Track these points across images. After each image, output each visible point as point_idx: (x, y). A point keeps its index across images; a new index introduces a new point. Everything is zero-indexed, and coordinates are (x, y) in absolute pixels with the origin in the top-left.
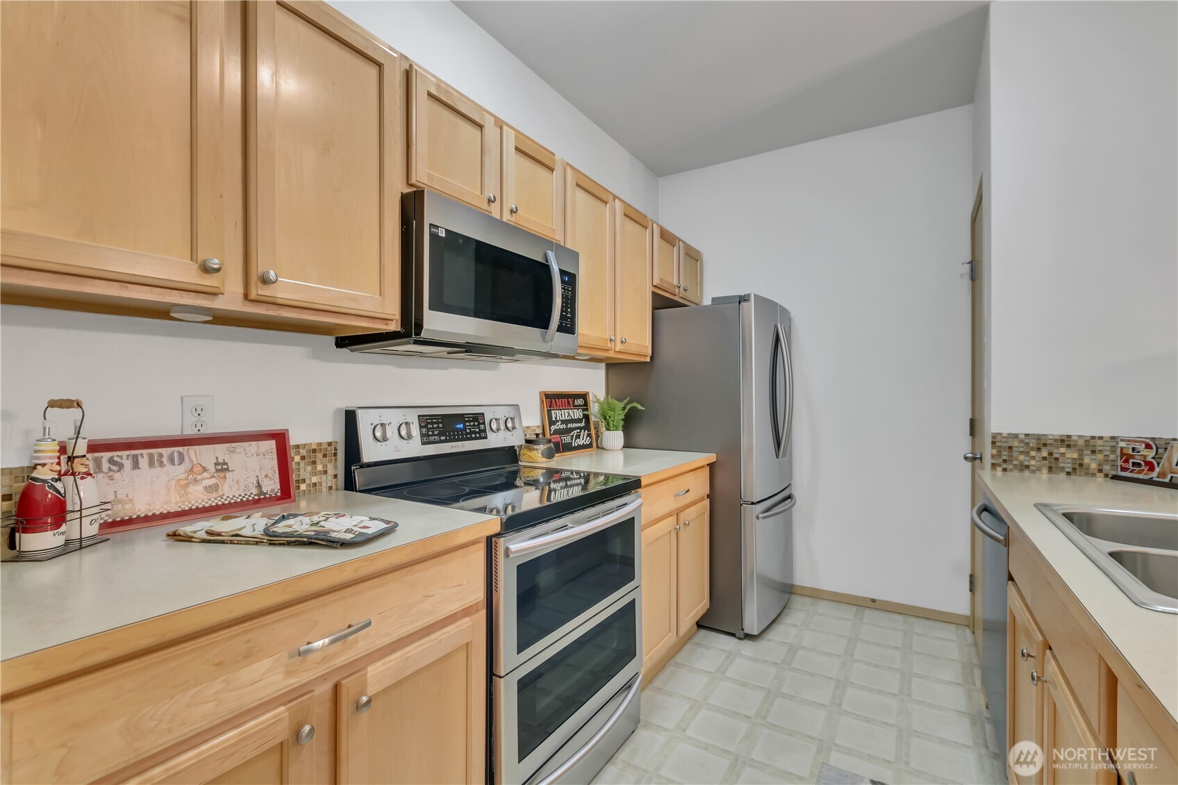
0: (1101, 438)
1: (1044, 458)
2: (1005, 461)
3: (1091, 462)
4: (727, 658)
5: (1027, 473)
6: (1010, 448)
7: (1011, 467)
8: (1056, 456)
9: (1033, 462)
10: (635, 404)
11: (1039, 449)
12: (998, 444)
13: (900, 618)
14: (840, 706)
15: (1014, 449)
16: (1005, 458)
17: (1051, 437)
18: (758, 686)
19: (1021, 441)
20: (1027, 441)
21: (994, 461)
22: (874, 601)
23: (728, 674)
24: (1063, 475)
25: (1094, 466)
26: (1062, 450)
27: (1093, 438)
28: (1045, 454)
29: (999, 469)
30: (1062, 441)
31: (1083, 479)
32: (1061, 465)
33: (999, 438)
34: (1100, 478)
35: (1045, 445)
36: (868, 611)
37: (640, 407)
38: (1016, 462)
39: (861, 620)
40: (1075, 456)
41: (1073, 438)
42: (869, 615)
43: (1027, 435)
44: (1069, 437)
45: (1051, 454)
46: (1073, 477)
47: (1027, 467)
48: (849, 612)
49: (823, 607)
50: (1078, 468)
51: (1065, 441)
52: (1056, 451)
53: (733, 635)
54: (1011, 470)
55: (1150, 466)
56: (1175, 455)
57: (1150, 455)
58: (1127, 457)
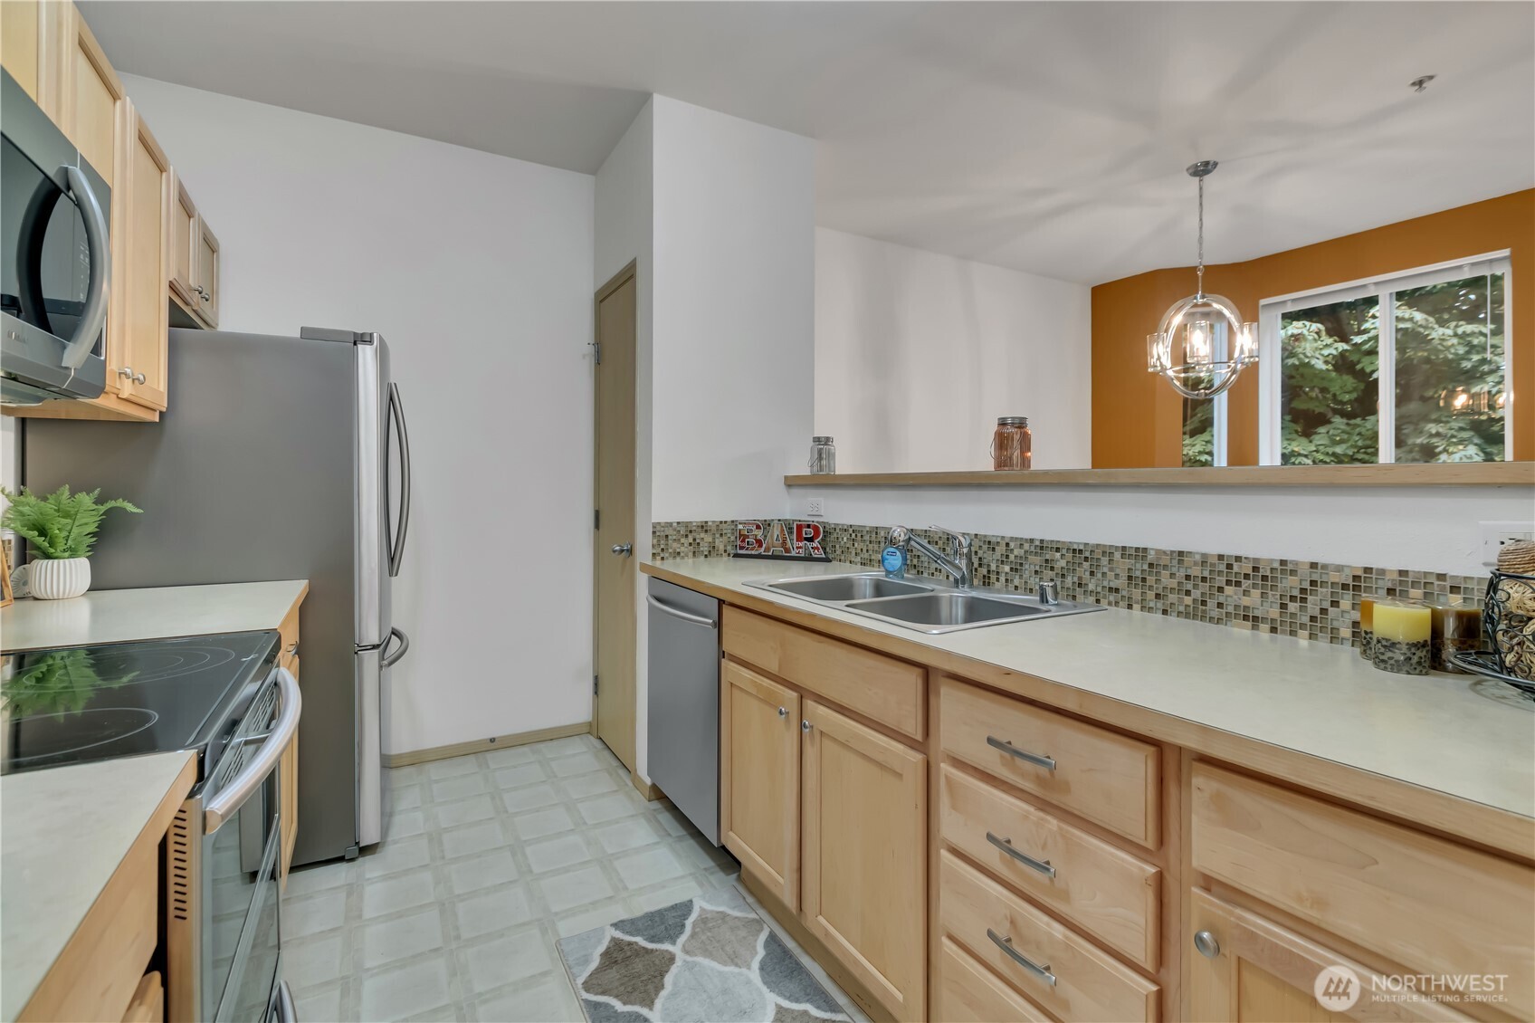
0: (726, 522)
1: (690, 544)
2: (663, 550)
3: (720, 544)
4: (349, 895)
5: (678, 559)
6: (667, 536)
7: (667, 555)
8: (698, 541)
9: (683, 549)
10: (120, 503)
11: (687, 536)
12: (658, 534)
13: (525, 749)
14: (531, 872)
15: (670, 537)
16: (662, 547)
17: (694, 524)
18: (421, 906)
19: (675, 530)
20: (678, 529)
21: (654, 551)
22: (492, 740)
23: (368, 913)
24: (702, 558)
25: (722, 548)
26: (702, 535)
27: (721, 522)
28: (691, 540)
29: (659, 558)
30: (702, 527)
31: (715, 559)
32: (702, 549)
33: (658, 528)
34: (725, 558)
35: (691, 531)
36: (488, 755)
37: (130, 507)
38: (670, 550)
39: (488, 767)
40: (710, 540)
41: (710, 523)
42: (494, 759)
43: (678, 523)
44: (706, 522)
45: (694, 540)
46: (709, 558)
47: (679, 553)
48: (470, 764)
49: (434, 771)
50: (712, 551)
51: (704, 527)
52: (698, 536)
53: (341, 859)
54: (667, 558)
55: (760, 543)
56: (776, 532)
57: (759, 534)
58: (743, 537)
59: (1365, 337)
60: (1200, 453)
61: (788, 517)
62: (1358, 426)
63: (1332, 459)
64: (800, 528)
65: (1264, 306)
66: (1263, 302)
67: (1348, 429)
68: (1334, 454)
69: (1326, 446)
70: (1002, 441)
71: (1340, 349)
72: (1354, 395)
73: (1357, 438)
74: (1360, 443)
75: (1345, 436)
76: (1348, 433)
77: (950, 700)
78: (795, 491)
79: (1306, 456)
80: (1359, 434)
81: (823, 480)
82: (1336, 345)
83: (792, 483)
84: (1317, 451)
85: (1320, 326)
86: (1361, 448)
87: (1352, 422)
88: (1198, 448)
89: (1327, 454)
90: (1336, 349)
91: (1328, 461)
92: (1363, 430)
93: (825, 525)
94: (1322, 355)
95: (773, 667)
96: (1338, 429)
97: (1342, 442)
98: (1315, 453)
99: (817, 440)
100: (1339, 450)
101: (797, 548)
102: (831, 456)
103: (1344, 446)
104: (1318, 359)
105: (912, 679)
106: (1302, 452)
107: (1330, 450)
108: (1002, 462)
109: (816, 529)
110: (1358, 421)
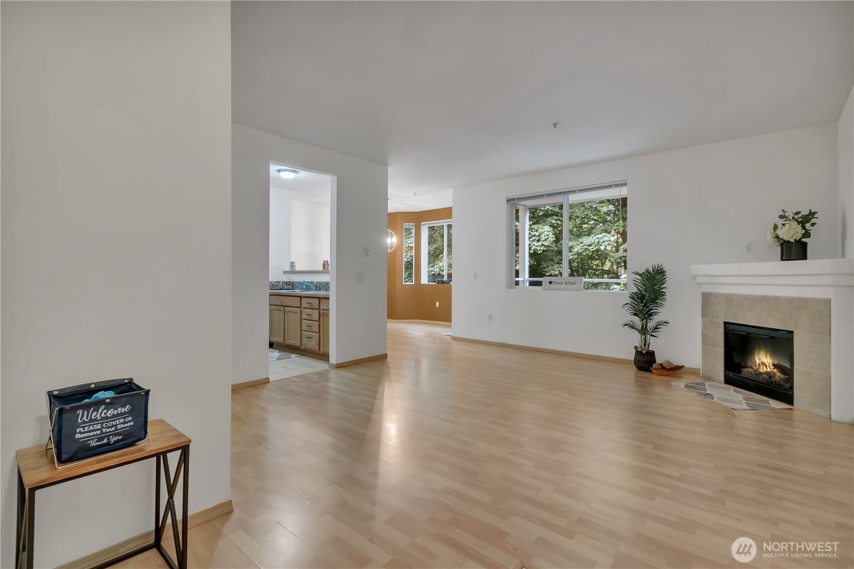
55: (277, 286)
56: (281, 284)
57: (277, 284)
58: (273, 285)
61: (284, 280)
64: (286, 282)
66: (422, 223)
70: (324, 265)
77: (303, 300)
78: (286, 274)
81: (293, 272)
83: (285, 272)
93: (292, 282)
95: (279, 304)
99: (291, 262)
101: (286, 287)
102: (295, 266)
105: (299, 299)
108: (324, 269)
109: (290, 283)
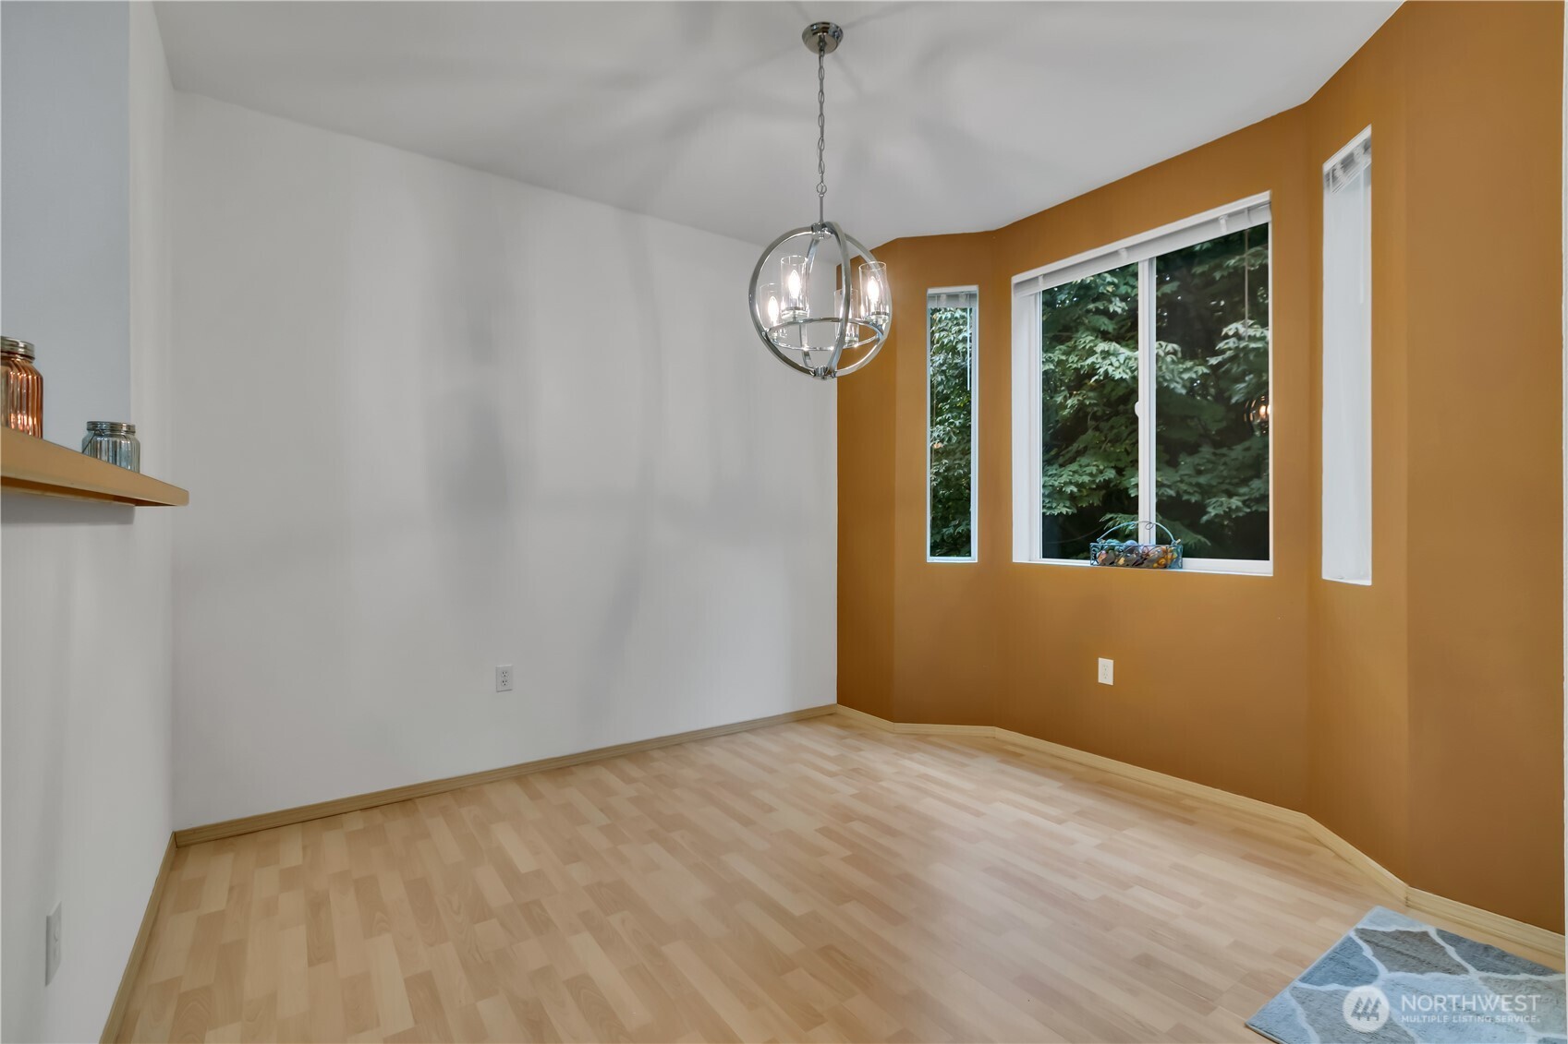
59: (1220, 358)
60: (1066, 484)
62: (1224, 455)
63: (1195, 489)
65: (1019, 284)
66: (1016, 279)
67: (1213, 458)
68: (1198, 485)
69: (1189, 476)
71: (1200, 373)
72: (1224, 424)
73: (1222, 468)
74: (1225, 473)
75: (1210, 466)
76: (1213, 462)
79: (1169, 487)
80: (1225, 464)
82: (1196, 368)
84: (1182, 481)
85: (1175, 346)
86: (1225, 478)
87: (1219, 451)
88: (1064, 479)
89: (1190, 484)
90: (1196, 372)
91: (1191, 491)
92: (1227, 459)
94: (1182, 379)
96: (1204, 458)
97: (1206, 471)
98: (1179, 484)
100: (1202, 480)
103: (1209, 476)
104: (1178, 383)
106: (1166, 482)
107: (1194, 480)
110: (1224, 450)
